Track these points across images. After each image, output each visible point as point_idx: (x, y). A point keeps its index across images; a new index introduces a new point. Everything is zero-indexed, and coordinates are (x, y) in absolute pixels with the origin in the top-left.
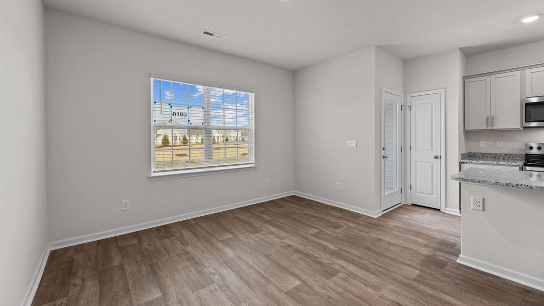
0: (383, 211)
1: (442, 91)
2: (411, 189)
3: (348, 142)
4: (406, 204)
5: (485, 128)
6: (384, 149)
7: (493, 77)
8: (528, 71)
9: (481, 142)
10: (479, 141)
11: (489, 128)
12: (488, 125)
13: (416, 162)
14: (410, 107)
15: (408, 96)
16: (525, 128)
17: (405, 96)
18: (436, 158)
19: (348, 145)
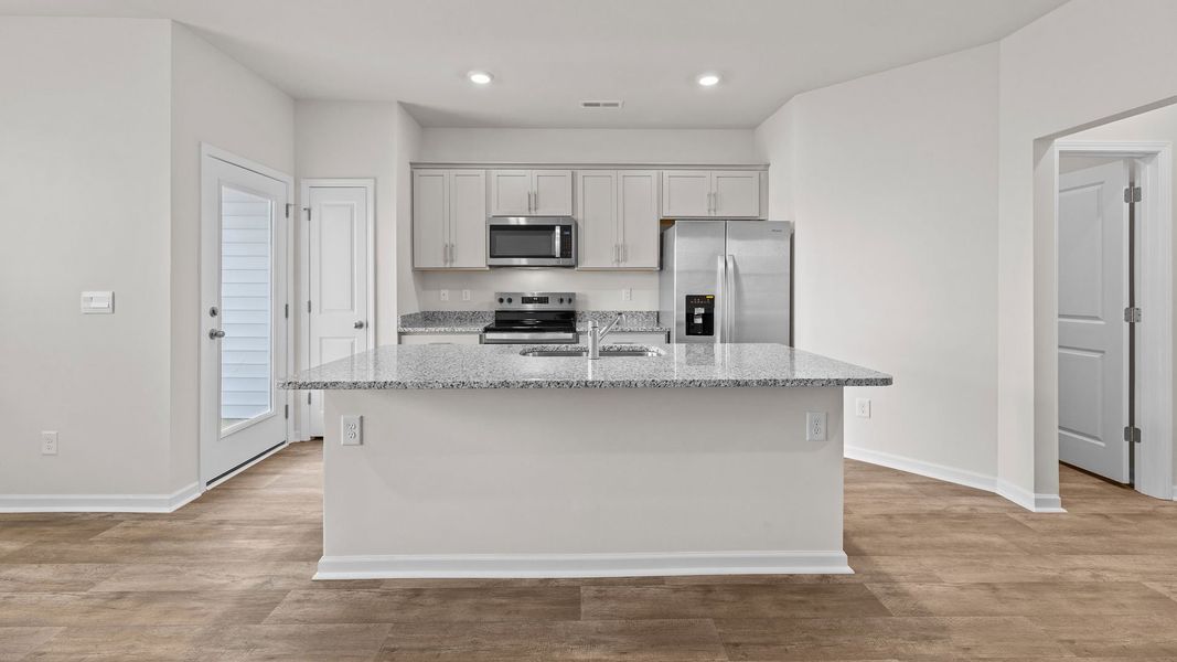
0: (208, 483)
1: (370, 184)
2: (310, 403)
3: (86, 294)
4: (298, 440)
5: (441, 265)
6: (213, 313)
7: (453, 172)
8: (494, 173)
9: (443, 292)
10: (439, 289)
11: (448, 266)
12: (446, 261)
13: (321, 339)
14: (309, 211)
15: (305, 184)
16: (490, 266)
17: (297, 184)
18: (359, 326)
19: (83, 305)
